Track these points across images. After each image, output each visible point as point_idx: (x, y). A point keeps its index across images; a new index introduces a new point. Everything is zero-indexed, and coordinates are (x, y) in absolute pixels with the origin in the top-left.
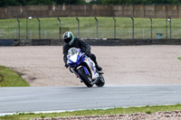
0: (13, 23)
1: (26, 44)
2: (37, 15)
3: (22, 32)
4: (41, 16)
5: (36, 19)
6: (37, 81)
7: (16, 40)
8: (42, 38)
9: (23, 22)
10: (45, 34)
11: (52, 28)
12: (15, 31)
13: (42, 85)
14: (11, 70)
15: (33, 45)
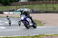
0: (38, 6)
1: (42, 13)
2: (46, 3)
3: (41, 9)
4: (47, 4)
5: (45, 5)
6: (46, 24)
7: (39, 11)
8: (48, 11)
9: (41, 6)
10: (49, 10)
11: (51, 8)
12: (39, 9)
13: (47, 26)
14: (38, 21)
15: (45, 13)
